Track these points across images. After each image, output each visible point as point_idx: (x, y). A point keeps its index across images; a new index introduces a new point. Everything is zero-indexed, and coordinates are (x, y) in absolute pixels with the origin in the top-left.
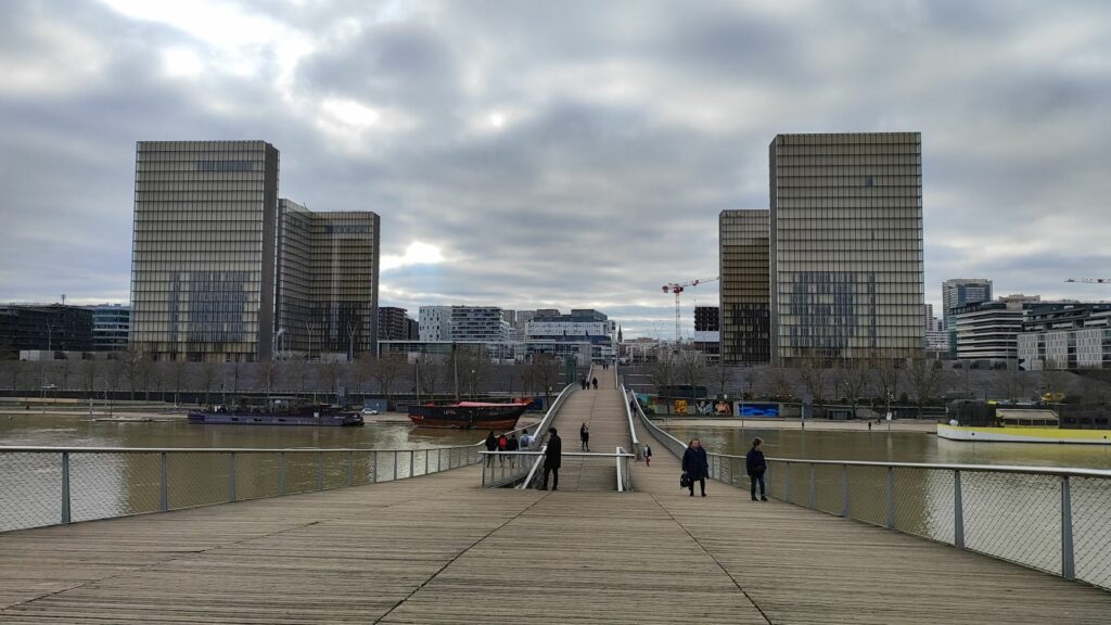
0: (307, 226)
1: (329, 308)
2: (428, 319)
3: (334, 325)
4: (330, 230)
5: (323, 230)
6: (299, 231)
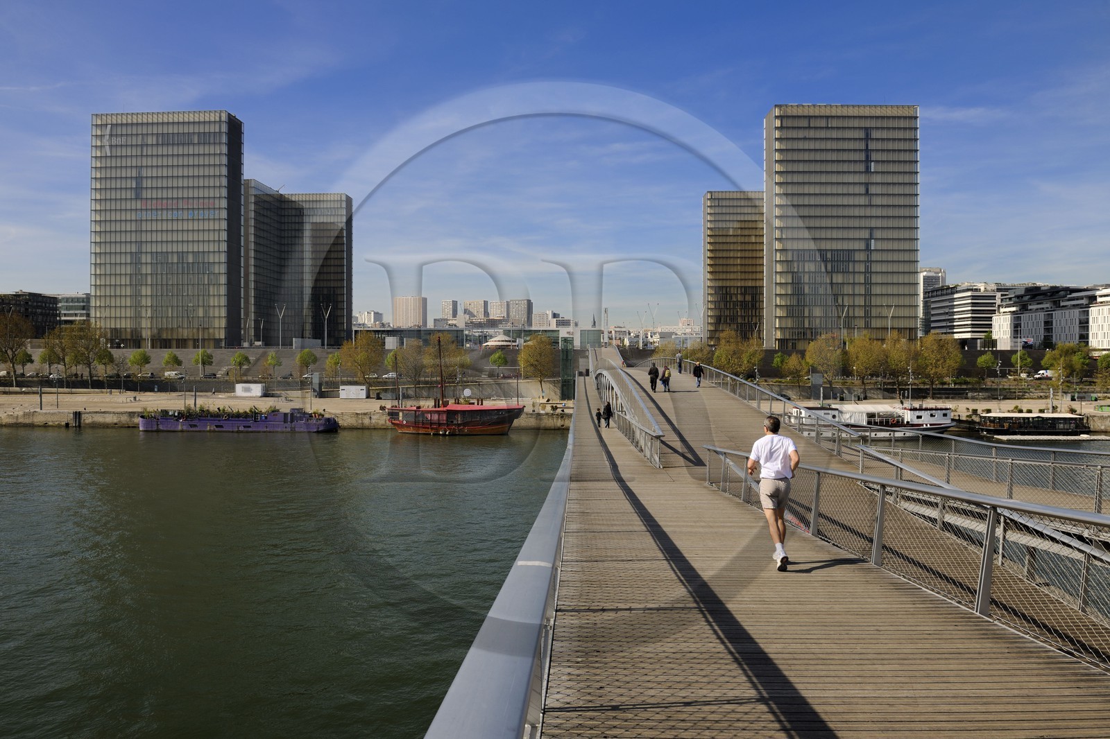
0: (277, 208)
1: (301, 294)
3: (307, 312)
4: (300, 213)
5: (294, 212)
6: (269, 214)
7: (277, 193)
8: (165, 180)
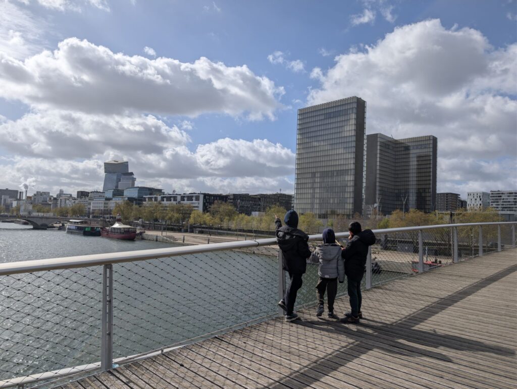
0: (393, 147)
2: (473, 200)
5: (403, 149)
6: (389, 151)
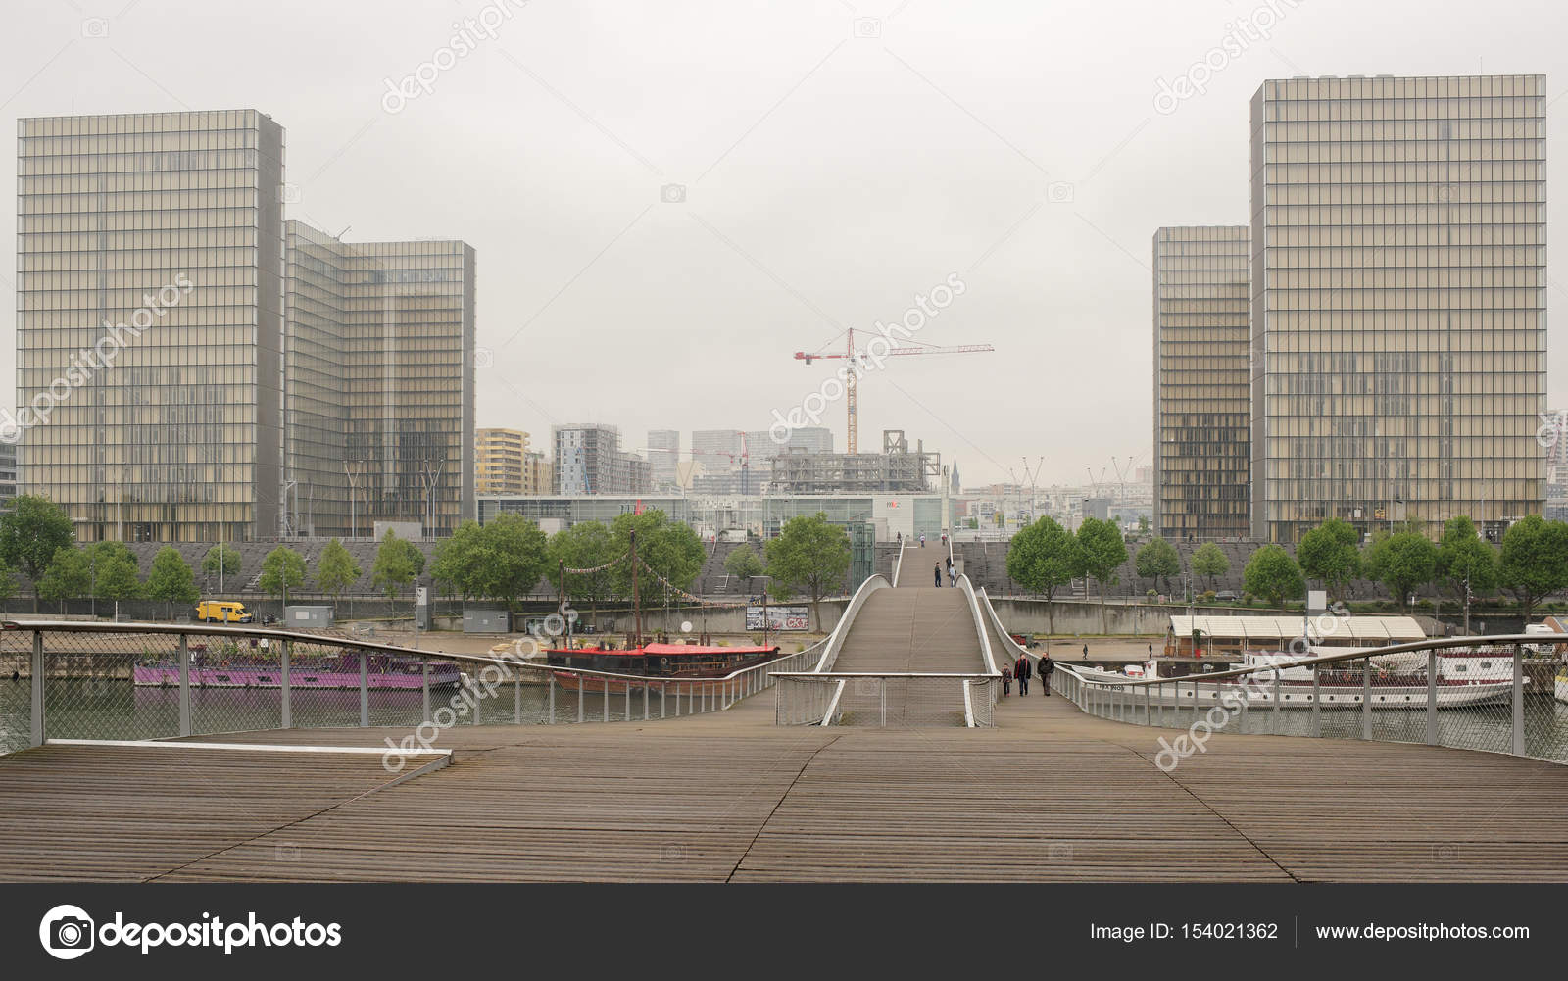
0: (337, 271)
1: (378, 434)
3: (390, 468)
4: (378, 278)
5: (367, 278)
6: (320, 282)
7: (334, 242)
8: (147, 237)
